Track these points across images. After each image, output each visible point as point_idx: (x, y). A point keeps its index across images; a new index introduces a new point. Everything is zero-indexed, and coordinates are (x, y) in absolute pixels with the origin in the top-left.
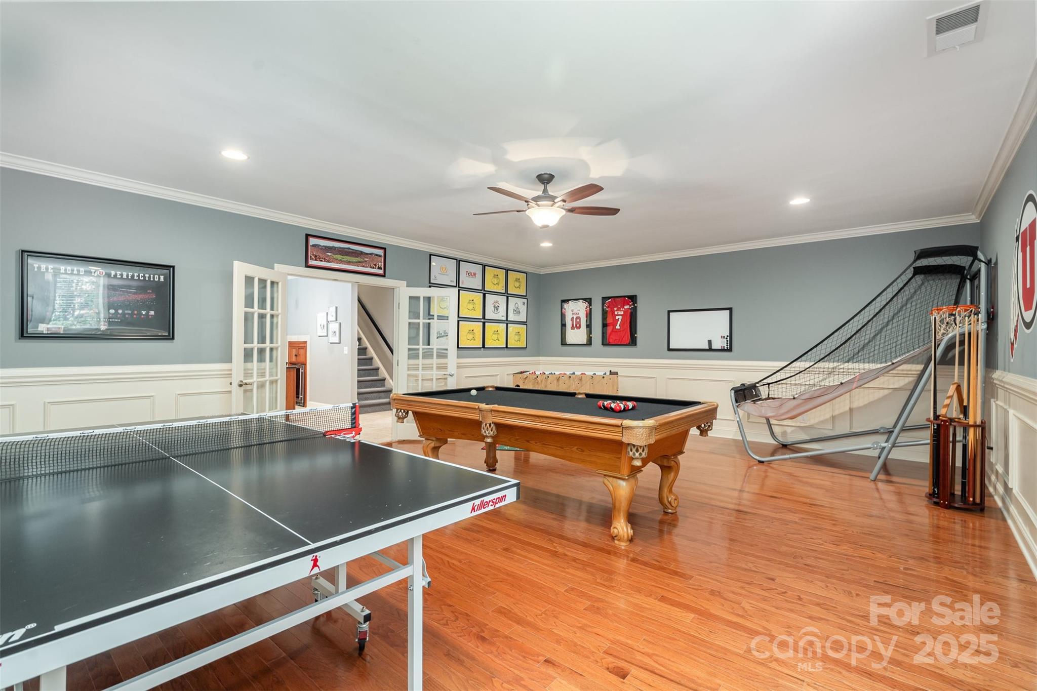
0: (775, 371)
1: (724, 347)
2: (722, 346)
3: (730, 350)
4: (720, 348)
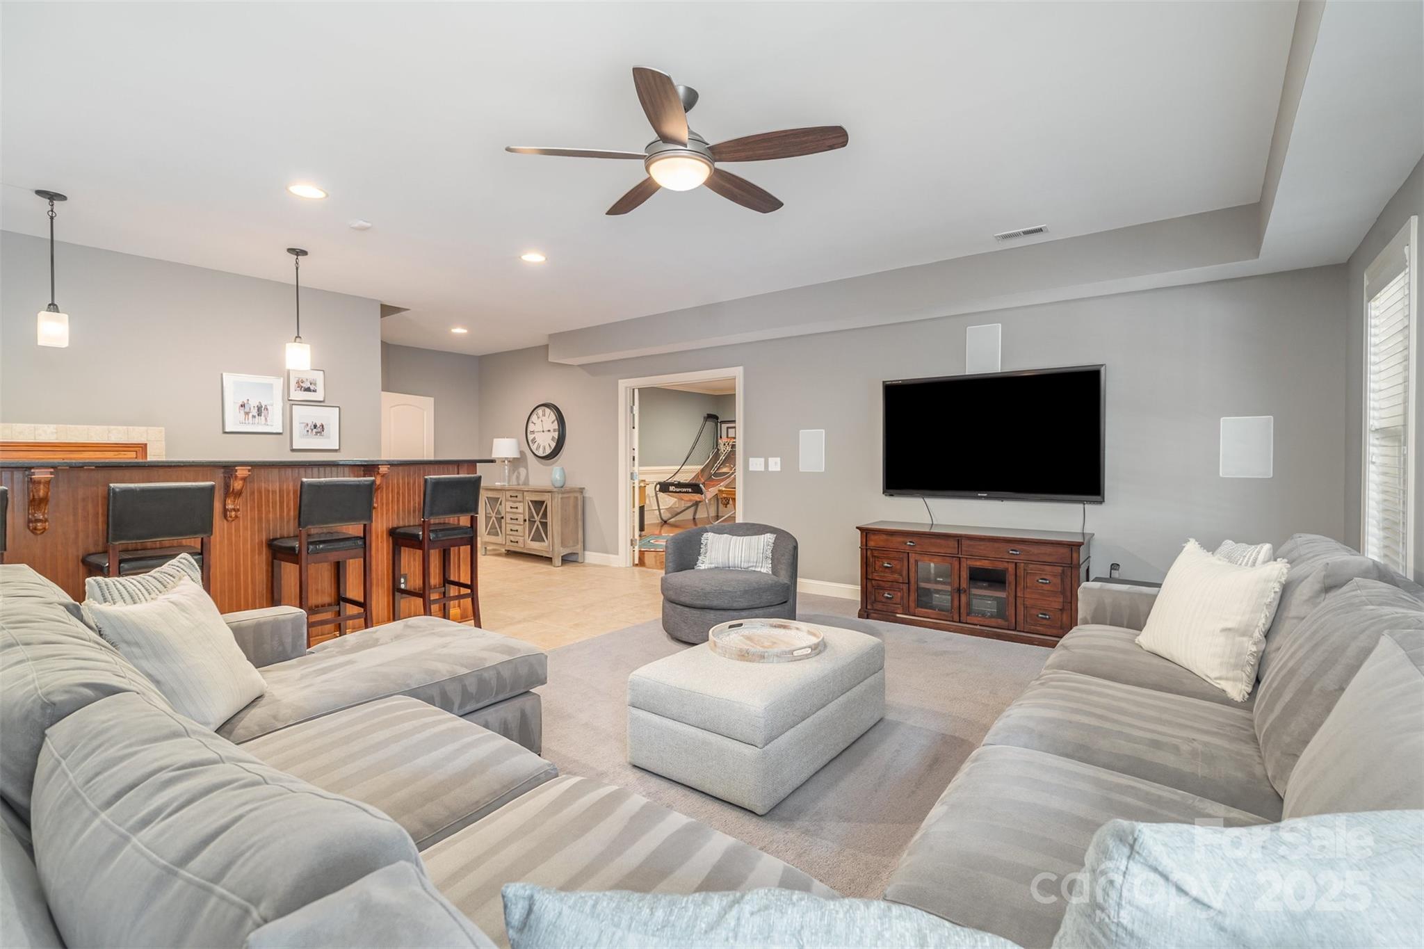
0: (677, 472)
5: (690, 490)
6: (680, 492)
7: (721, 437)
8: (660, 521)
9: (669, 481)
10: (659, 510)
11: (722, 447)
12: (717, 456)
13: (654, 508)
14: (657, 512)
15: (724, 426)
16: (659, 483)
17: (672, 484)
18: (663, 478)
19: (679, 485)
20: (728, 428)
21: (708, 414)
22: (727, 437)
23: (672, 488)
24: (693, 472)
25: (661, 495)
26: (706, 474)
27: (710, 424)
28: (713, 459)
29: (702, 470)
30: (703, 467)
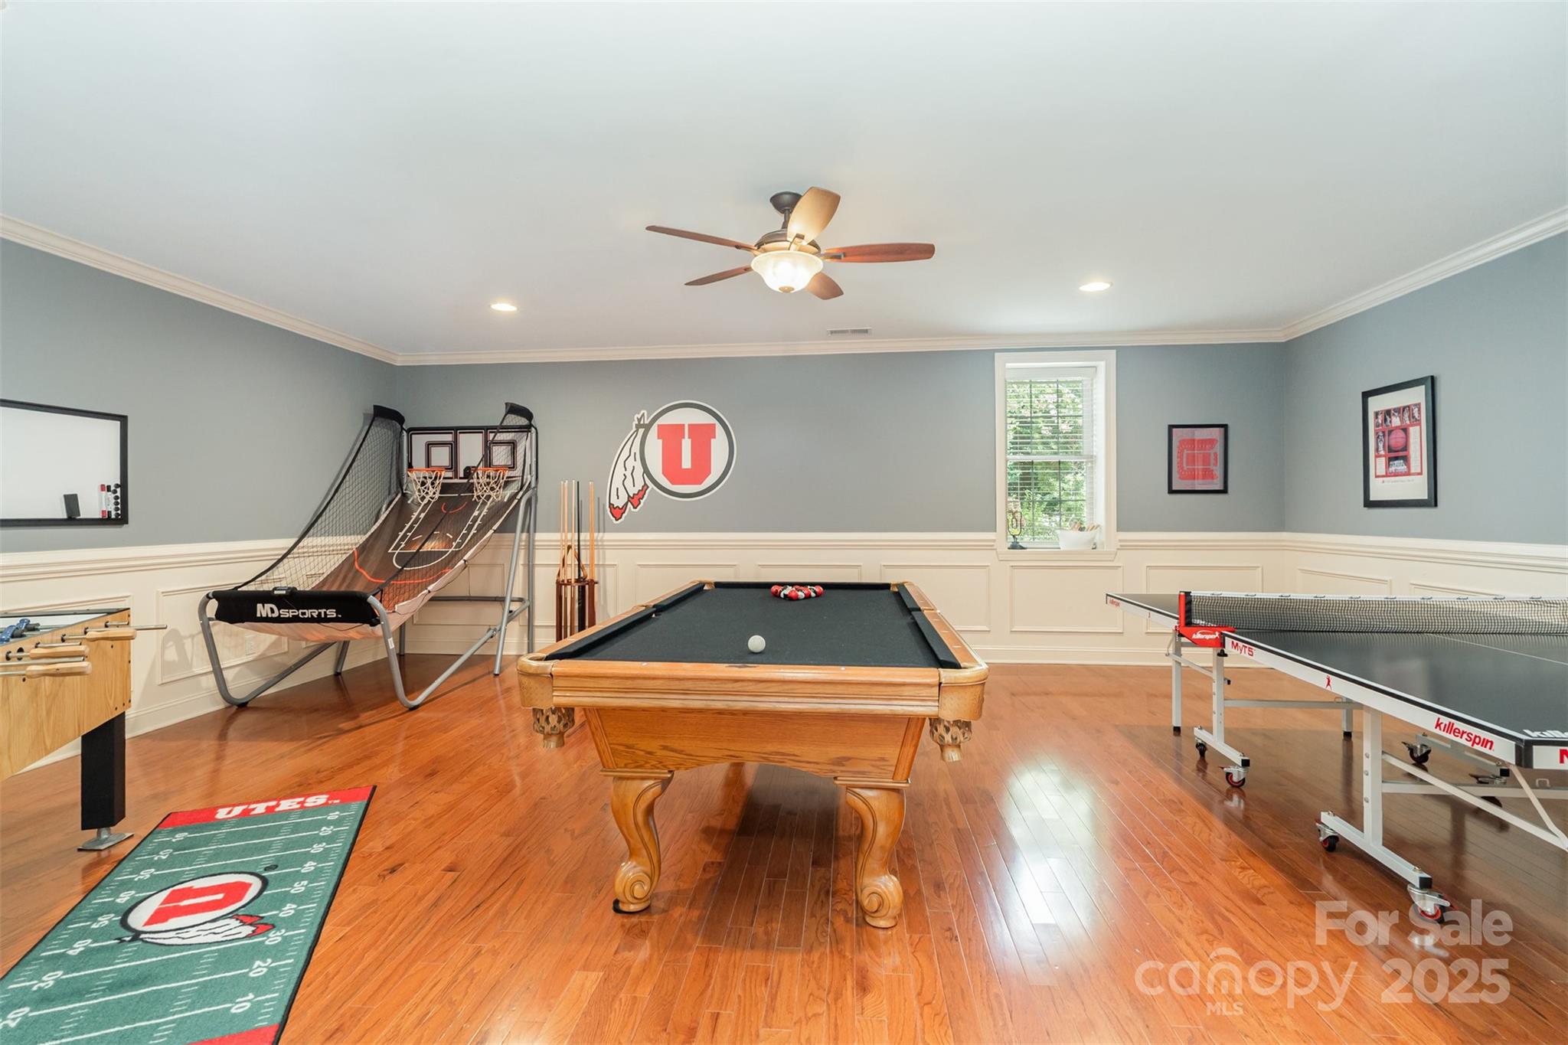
0: (280, 557)
1: (109, 513)
2: (103, 512)
3: (122, 519)
4: (99, 516)
5: (332, 613)
6: (295, 619)
7: (410, 466)
8: (221, 705)
9: (251, 588)
10: (218, 671)
11: (414, 492)
12: (402, 510)
13: (197, 671)
14: (210, 681)
15: (420, 441)
16: (217, 595)
17: (266, 597)
18: (230, 578)
19: (293, 599)
20: (429, 445)
21: (376, 407)
22: (428, 465)
23: (263, 610)
24: (331, 553)
25: (220, 628)
26: (374, 558)
27: (381, 433)
28: (392, 521)
29: (363, 548)
30: (364, 538)
